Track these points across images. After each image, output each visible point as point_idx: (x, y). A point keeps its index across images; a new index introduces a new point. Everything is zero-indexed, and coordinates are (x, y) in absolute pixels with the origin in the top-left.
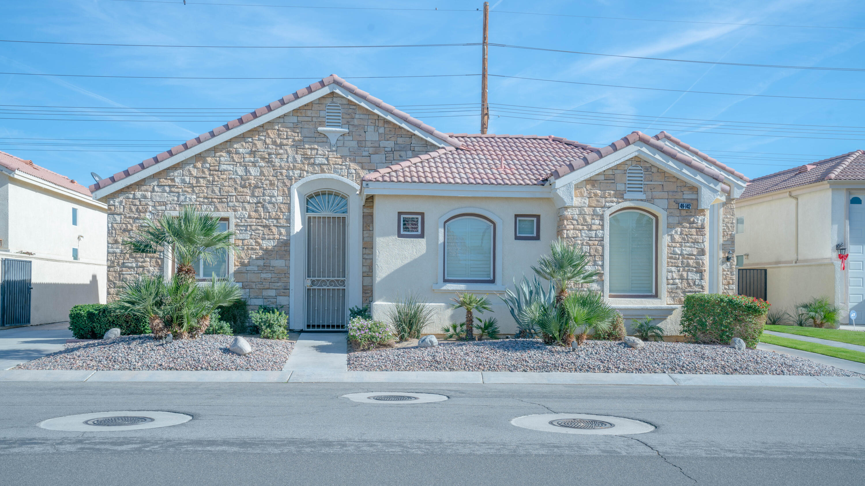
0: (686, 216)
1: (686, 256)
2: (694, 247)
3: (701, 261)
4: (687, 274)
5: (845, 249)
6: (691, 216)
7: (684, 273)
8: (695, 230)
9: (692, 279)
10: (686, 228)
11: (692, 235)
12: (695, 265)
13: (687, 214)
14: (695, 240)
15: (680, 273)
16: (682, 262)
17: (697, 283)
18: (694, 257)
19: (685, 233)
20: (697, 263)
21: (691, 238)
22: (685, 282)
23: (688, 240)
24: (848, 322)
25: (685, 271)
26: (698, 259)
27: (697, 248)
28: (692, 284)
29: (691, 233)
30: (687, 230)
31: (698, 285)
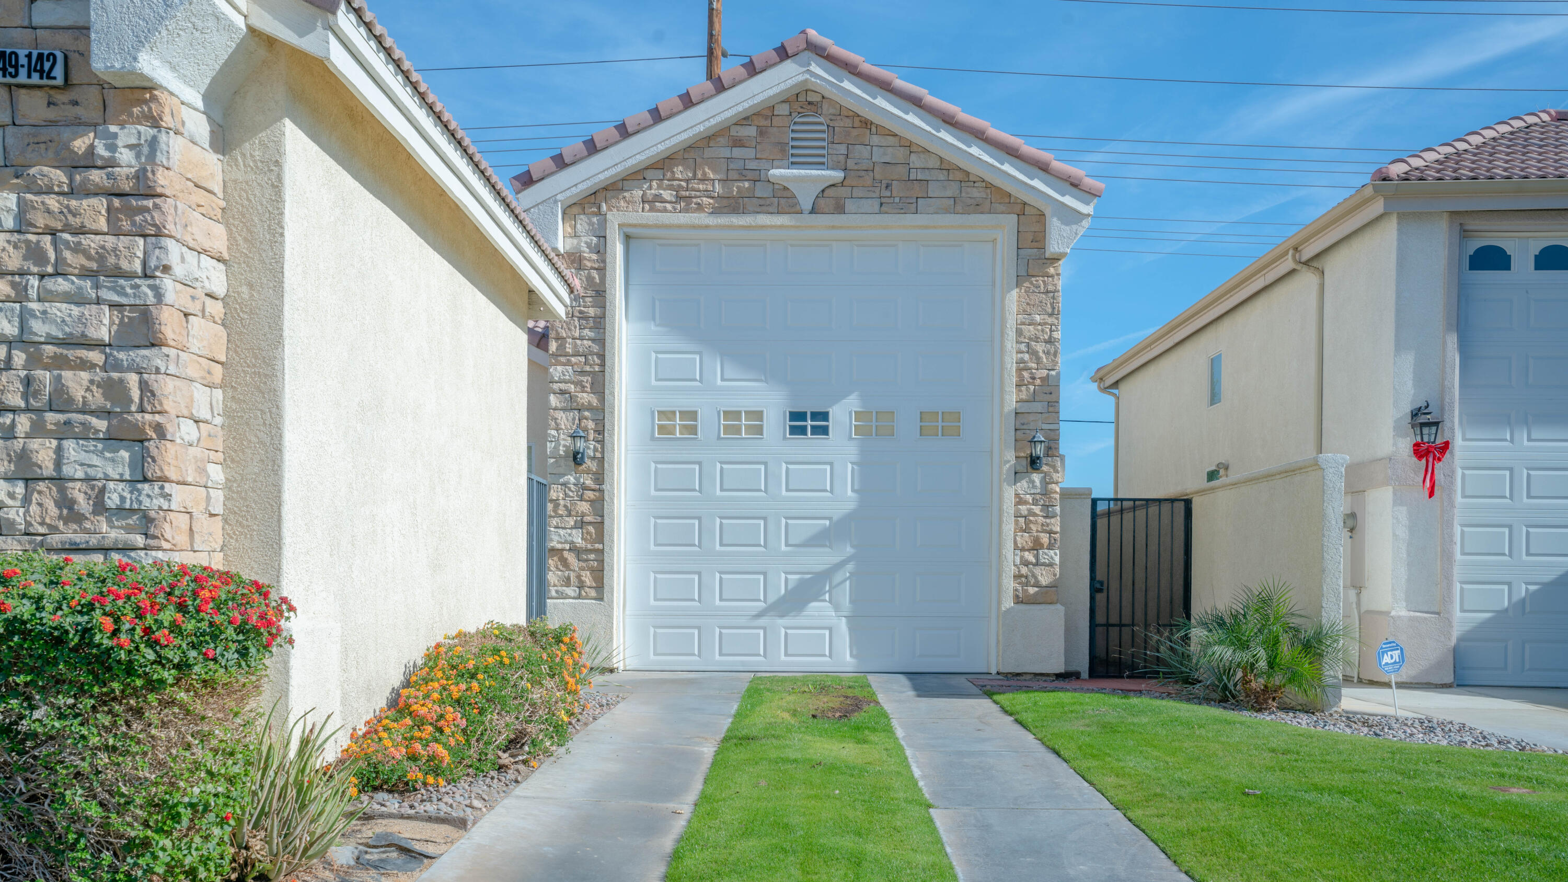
0: (52, 123)
1: (50, 349)
2: (98, 301)
3: (132, 379)
4: (59, 450)
5: (1436, 424)
6: (80, 125)
7: (34, 444)
8: (100, 204)
9: (88, 479)
10: (49, 191)
11: (81, 231)
12: (97, 399)
13: (51, 114)
14: (101, 258)
15: (18, 445)
16: (28, 382)
17: (112, 500)
18: (96, 356)
19: (41, 221)
20: (114, 390)
21: (77, 249)
22: (46, 495)
23: (59, 260)
24: (1449, 679)
25: (48, 434)
26: (118, 366)
27: (113, 305)
28: (84, 505)
29: (75, 221)
30: (52, 202)
31: (121, 511)
